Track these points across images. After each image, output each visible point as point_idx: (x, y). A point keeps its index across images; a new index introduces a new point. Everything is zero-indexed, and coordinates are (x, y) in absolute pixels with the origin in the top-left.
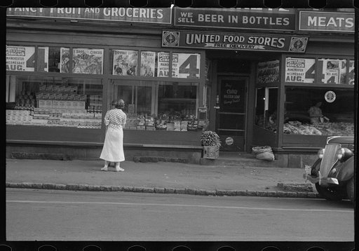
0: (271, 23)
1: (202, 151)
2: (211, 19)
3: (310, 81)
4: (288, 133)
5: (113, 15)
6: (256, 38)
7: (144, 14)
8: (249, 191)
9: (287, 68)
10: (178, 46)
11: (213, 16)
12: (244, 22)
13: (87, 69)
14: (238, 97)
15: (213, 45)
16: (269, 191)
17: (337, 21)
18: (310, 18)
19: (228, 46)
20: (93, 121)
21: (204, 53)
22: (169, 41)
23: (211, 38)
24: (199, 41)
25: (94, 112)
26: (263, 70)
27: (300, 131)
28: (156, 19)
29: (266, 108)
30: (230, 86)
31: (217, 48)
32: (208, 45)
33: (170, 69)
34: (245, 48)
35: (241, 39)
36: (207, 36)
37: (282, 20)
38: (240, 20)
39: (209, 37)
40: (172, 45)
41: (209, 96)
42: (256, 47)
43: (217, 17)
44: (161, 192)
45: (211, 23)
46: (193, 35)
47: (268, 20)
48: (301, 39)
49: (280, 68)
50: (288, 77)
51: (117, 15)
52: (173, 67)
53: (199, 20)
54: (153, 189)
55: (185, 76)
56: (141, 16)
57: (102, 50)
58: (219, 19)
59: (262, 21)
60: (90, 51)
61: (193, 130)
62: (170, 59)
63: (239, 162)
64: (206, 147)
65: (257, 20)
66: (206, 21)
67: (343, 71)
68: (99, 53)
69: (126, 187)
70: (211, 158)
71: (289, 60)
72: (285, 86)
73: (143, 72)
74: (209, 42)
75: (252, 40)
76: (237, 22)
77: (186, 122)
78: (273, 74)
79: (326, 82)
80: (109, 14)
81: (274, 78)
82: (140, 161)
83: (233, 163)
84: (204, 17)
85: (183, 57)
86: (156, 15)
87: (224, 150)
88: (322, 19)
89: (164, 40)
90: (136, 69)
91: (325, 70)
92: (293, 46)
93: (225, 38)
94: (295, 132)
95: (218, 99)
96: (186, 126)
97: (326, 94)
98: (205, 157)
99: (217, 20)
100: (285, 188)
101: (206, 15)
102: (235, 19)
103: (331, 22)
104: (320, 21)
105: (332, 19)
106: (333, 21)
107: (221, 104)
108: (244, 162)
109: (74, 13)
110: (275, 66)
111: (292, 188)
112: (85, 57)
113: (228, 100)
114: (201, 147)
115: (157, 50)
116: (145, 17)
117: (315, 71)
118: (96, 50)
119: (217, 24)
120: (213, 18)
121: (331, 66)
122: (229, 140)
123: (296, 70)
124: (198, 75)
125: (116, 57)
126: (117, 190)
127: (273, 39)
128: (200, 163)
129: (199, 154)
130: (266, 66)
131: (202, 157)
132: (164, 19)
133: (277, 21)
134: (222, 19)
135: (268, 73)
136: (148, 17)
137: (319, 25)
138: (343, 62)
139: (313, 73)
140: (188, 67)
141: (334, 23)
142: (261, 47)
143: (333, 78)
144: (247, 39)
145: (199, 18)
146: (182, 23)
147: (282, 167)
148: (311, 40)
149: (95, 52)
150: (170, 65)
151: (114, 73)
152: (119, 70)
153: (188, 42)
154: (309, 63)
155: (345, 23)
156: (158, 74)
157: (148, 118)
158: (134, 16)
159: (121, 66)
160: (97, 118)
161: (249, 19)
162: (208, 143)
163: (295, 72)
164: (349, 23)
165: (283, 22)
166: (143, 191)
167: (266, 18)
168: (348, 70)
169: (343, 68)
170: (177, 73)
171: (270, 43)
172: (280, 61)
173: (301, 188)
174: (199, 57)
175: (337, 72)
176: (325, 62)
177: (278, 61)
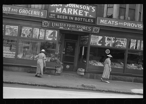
0: (86, 21)
1: (55, 70)
2: (62, 17)
3: (100, 45)
4: (90, 65)
5: (23, 13)
6: (80, 26)
7: (36, 13)
8: (70, 87)
9: (91, 39)
10: (48, 27)
11: (63, 16)
12: (75, 20)
13: (11, 34)
14: (72, 49)
15: (63, 28)
16: (78, 87)
17: (112, 22)
18: (101, 20)
19: (69, 28)
20: (12, 55)
21: (59, 31)
22: (45, 25)
23: (62, 25)
24: (57, 26)
25: (13, 51)
26: (83, 39)
27: (95, 64)
28: (40, 16)
29: (83, 54)
30: (70, 45)
31: (64, 29)
32: (60, 27)
33: (45, 36)
34: (75, 30)
35: (74, 26)
36: (60, 24)
37: (90, 20)
38: (74, 19)
39: (61, 24)
40: (46, 26)
41: (61, 48)
42: (80, 30)
43: (65, 17)
44: (33, 85)
45: (62, 19)
46: (55, 23)
47: (85, 20)
48: (97, 28)
49: (89, 39)
50: (92, 43)
51: (24, 13)
52: (46, 35)
53: (58, 18)
54: (30, 84)
55: (51, 39)
56: (34, 14)
57: (18, 27)
58: (66, 18)
59: (83, 20)
60: (12, 26)
61: (52, 61)
62: (45, 32)
63: (70, 75)
64: (57, 68)
65: (80, 19)
66: (60, 18)
67: (113, 42)
68: (16, 28)
69: (19, 82)
70: (59, 73)
71: (92, 36)
72: (90, 46)
73: (34, 37)
74: (61, 26)
75: (78, 27)
76: (72, 19)
77: (50, 58)
78: (86, 41)
79: (106, 46)
80: (21, 12)
81: (87, 42)
82: (30, 73)
83: (68, 76)
84: (60, 17)
85: (50, 32)
86: (40, 14)
87: (65, 70)
88: (106, 21)
89: (43, 24)
90: (31, 35)
91: (106, 41)
92: (94, 31)
93: (67, 25)
94: (93, 64)
95: (64, 50)
96: (50, 59)
97: (106, 50)
98: (56, 72)
99: (65, 18)
100: (84, 86)
101: (61, 16)
102: (72, 18)
103: (109, 22)
104: (105, 22)
105: (110, 21)
106: (110, 22)
107: (65, 52)
108: (72, 75)
109: (7, 11)
110: (87, 38)
111: (87, 86)
112: (10, 29)
113: (68, 50)
114: (55, 68)
115: (40, 28)
116: (36, 14)
117: (103, 41)
118: (15, 26)
119: (65, 19)
120: (63, 17)
121: (109, 39)
122: (68, 67)
123: (95, 40)
124: (56, 39)
125: (23, 29)
126: (15, 83)
127: (86, 27)
128: (54, 75)
129: (54, 71)
130: (84, 38)
131: (55, 72)
132: (44, 16)
133: (89, 20)
134: (67, 18)
135: (84, 41)
136: (37, 14)
137: (105, 23)
138: (113, 38)
139: (102, 42)
140: (52, 36)
141: (110, 23)
142: (82, 30)
143: (109, 44)
144: (76, 27)
145: (58, 16)
146: (50, 18)
147: (87, 78)
148: (101, 29)
149: (15, 27)
150: (45, 34)
151: (22, 36)
152: (24, 35)
153: (52, 26)
154: (100, 38)
155: (115, 23)
156: (40, 37)
157: (35, 55)
158: (31, 14)
159: (25, 33)
160: (14, 54)
161: (77, 19)
162: (58, 67)
163: (94, 41)
164: (116, 23)
165: (91, 21)
166: (26, 84)
167: (84, 19)
168: (115, 41)
169: (113, 40)
170: (47, 38)
171: (85, 29)
172: (89, 36)
173: (91, 87)
174: (57, 32)
175: (111, 42)
176: (106, 38)
177: (88, 36)
